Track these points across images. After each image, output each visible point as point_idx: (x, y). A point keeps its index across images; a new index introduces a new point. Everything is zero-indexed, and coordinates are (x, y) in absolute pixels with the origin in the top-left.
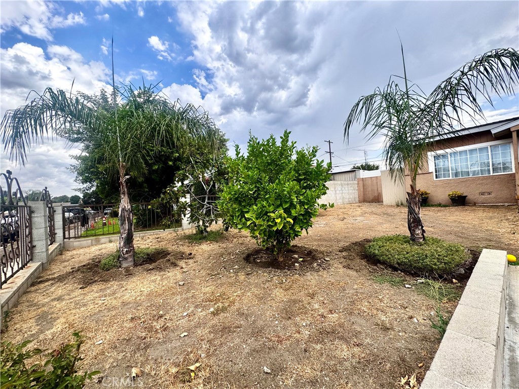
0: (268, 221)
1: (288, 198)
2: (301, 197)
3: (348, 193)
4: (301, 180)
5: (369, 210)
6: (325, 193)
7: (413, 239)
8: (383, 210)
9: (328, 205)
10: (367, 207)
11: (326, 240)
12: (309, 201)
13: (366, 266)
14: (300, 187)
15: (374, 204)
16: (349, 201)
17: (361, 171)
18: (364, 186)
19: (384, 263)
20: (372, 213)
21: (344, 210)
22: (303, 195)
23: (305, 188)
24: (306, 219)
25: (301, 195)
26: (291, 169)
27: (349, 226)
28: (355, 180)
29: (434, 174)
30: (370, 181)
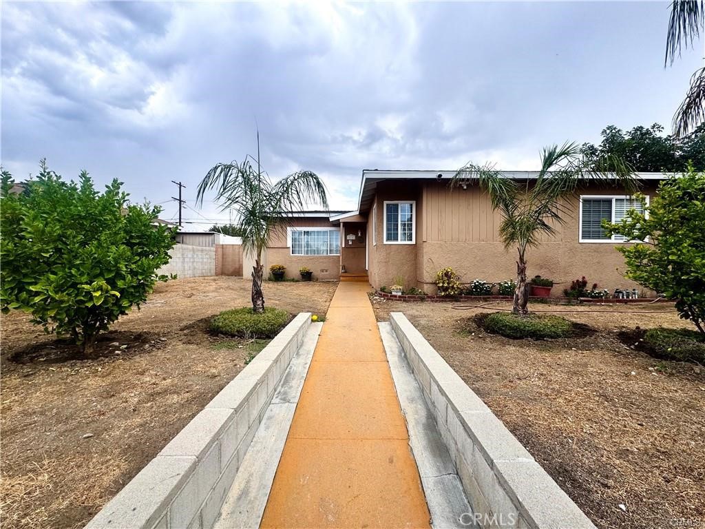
0: (77, 295)
1: (114, 266)
2: (133, 266)
3: (202, 263)
4: (135, 244)
5: (224, 285)
6: (166, 263)
7: (255, 310)
8: (241, 285)
9: (169, 277)
10: (224, 282)
11: (163, 322)
12: (144, 270)
13: (207, 338)
14: (132, 253)
15: (234, 278)
16: (202, 273)
17: (222, 235)
18: (223, 255)
19: (226, 334)
20: (228, 288)
21: (193, 285)
22: (135, 263)
23: (139, 255)
24: (139, 292)
25: (133, 263)
26: (120, 228)
27: (197, 303)
28: (212, 246)
29: (291, 249)
30: (231, 249)
